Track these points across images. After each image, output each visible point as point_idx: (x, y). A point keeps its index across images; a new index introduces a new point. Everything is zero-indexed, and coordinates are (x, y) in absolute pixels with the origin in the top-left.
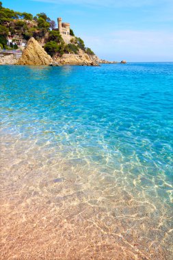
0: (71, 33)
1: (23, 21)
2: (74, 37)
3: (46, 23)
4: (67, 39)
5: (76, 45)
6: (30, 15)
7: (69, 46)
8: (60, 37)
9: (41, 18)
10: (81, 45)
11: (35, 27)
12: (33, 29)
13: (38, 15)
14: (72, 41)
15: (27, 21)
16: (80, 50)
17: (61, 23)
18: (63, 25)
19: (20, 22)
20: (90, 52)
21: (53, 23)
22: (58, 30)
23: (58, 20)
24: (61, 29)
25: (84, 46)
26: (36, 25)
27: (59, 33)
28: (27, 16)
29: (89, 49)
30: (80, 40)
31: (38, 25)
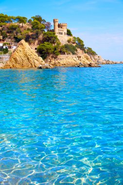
0: (69, 33)
1: (16, 24)
2: (71, 37)
3: (40, 25)
4: (63, 39)
5: (74, 45)
6: (24, 18)
7: (66, 46)
8: (56, 38)
9: (36, 21)
10: (81, 45)
11: (28, 29)
12: (26, 31)
13: (33, 18)
14: (69, 41)
15: (21, 24)
16: (79, 50)
17: (57, 24)
18: (59, 26)
19: (13, 26)
20: (91, 52)
21: (49, 25)
22: (53, 31)
23: (54, 21)
24: (57, 30)
25: (83, 45)
26: (30, 28)
27: (54, 34)
28: (21, 20)
29: (89, 49)
30: (79, 40)
31: (32, 27)
